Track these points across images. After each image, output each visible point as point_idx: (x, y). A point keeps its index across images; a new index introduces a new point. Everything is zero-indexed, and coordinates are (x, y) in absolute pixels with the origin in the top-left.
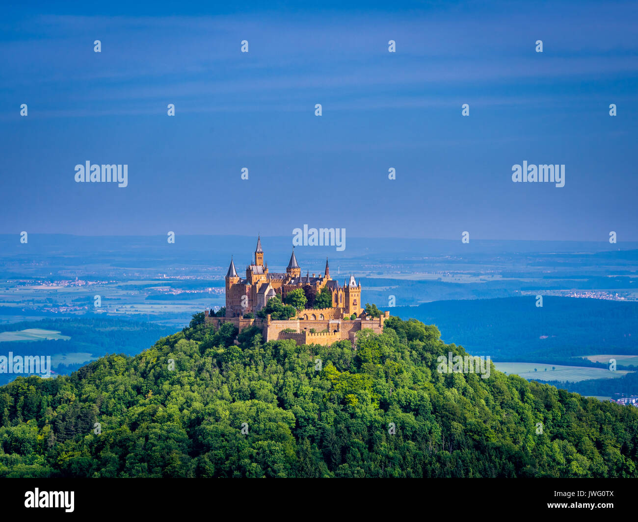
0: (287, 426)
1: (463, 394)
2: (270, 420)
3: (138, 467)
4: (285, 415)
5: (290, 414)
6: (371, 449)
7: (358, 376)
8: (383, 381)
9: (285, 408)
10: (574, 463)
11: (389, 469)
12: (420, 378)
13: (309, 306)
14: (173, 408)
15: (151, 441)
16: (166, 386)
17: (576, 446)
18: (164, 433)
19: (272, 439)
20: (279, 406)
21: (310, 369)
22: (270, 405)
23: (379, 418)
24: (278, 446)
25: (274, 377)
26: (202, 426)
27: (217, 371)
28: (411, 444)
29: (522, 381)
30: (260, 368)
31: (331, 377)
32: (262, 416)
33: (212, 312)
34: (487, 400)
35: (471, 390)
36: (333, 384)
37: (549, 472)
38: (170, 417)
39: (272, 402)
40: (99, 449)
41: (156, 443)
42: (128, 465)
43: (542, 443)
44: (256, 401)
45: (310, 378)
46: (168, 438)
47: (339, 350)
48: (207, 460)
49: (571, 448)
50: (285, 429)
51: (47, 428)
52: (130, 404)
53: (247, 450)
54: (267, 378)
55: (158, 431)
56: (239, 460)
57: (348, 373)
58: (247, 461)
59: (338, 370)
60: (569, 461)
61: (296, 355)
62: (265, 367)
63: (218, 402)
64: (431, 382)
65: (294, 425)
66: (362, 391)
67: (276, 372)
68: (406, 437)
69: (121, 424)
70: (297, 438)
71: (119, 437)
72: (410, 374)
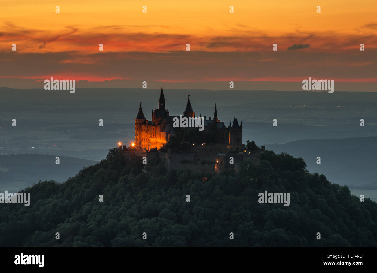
0: (184, 238)
1: (326, 214)
2: (171, 233)
4: (183, 229)
7: (240, 198)
9: (182, 224)
14: (92, 224)
16: (86, 207)
20: (178, 222)
21: (202, 193)
22: (171, 221)
25: (174, 199)
26: (116, 238)
27: (128, 194)
30: (163, 191)
32: (164, 229)
33: (124, 147)
35: (332, 210)
36: (220, 204)
39: (172, 219)
44: (160, 218)
45: (202, 200)
47: (225, 177)
50: (183, 241)
54: (168, 199)
59: (225, 193)
61: (191, 181)
62: (166, 191)
63: (129, 219)
65: (189, 237)
67: (175, 195)
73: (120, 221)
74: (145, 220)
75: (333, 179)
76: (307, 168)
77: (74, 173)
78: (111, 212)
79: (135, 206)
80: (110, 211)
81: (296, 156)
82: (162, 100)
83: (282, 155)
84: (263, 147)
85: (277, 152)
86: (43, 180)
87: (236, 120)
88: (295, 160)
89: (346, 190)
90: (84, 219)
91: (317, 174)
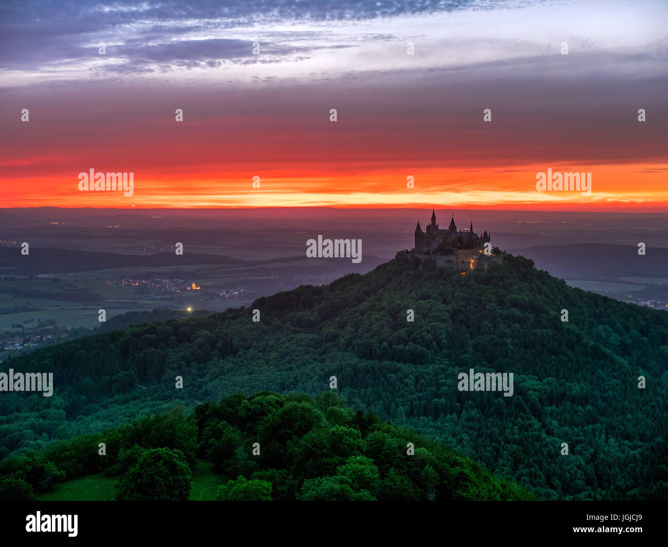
0: (447, 314)
1: (548, 298)
2: (438, 311)
3: (365, 335)
4: (447, 308)
5: (449, 307)
6: (494, 327)
7: (488, 287)
8: (502, 290)
9: (446, 304)
10: (612, 338)
11: (505, 339)
12: (523, 289)
13: (460, 248)
14: (384, 304)
15: (373, 321)
16: (381, 291)
17: (613, 328)
18: (380, 317)
19: (439, 321)
20: (443, 303)
21: (461, 283)
22: (439, 303)
23: (498, 310)
24: (443, 325)
25: (441, 287)
26: (400, 314)
27: (409, 283)
28: (517, 326)
29: (582, 291)
30: (433, 282)
31: (472, 287)
32: (434, 309)
33: (407, 250)
34: (561, 301)
35: (552, 296)
36: (473, 291)
37: (597, 343)
38: (383, 309)
39: (439, 301)
40: (344, 326)
41: (375, 322)
42: (359, 334)
43: (594, 327)
44: (431, 300)
45: (461, 288)
46: (381, 320)
47: (477, 272)
48: (403, 332)
49: (609, 329)
50: (446, 316)
51: (315, 314)
52: (361, 301)
53: (425, 327)
54: (437, 288)
55: (376, 316)
56: (421, 333)
57: (482, 286)
58: (425, 333)
59: (477, 283)
60: (608, 337)
61: (453, 275)
62: (436, 281)
63: (410, 300)
64: (529, 291)
65: (452, 314)
66: (490, 296)
67: (442, 285)
68: (515, 322)
69: (356, 311)
70: (453, 321)
71: (355, 320)
72: (517, 286)
73: (403, 302)
74: (421, 301)
75: (553, 274)
76: (535, 266)
77: (372, 268)
78: (398, 295)
79: (414, 292)
80: (396, 294)
81: (527, 258)
82: (434, 218)
83: (518, 257)
84: (505, 252)
85: (515, 255)
86: (351, 273)
87: (485, 232)
88: (527, 261)
89: (563, 282)
90: (379, 300)
91: (542, 271)
